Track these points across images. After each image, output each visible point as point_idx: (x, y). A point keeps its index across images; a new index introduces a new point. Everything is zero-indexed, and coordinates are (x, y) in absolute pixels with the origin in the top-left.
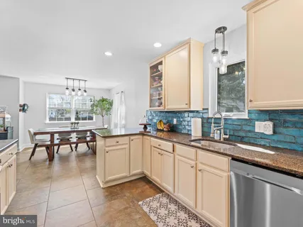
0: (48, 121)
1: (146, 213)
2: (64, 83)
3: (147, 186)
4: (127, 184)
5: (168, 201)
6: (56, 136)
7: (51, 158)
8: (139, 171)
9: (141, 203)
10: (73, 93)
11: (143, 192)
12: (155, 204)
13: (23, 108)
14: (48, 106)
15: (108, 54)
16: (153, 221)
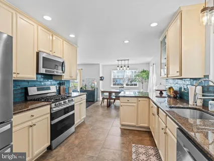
0: (112, 86)
1: (132, 151)
2: (116, 63)
3: (148, 138)
4: (136, 132)
5: (154, 153)
6: (114, 94)
7: (109, 106)
8: (146, 125)
9: (133, 145)
10: (121, 69)
11: (142, 140)
12: (142, 150)
13: (102, 79)
14: (112, 77)
15: (127, 42)
16: (132, 158)
